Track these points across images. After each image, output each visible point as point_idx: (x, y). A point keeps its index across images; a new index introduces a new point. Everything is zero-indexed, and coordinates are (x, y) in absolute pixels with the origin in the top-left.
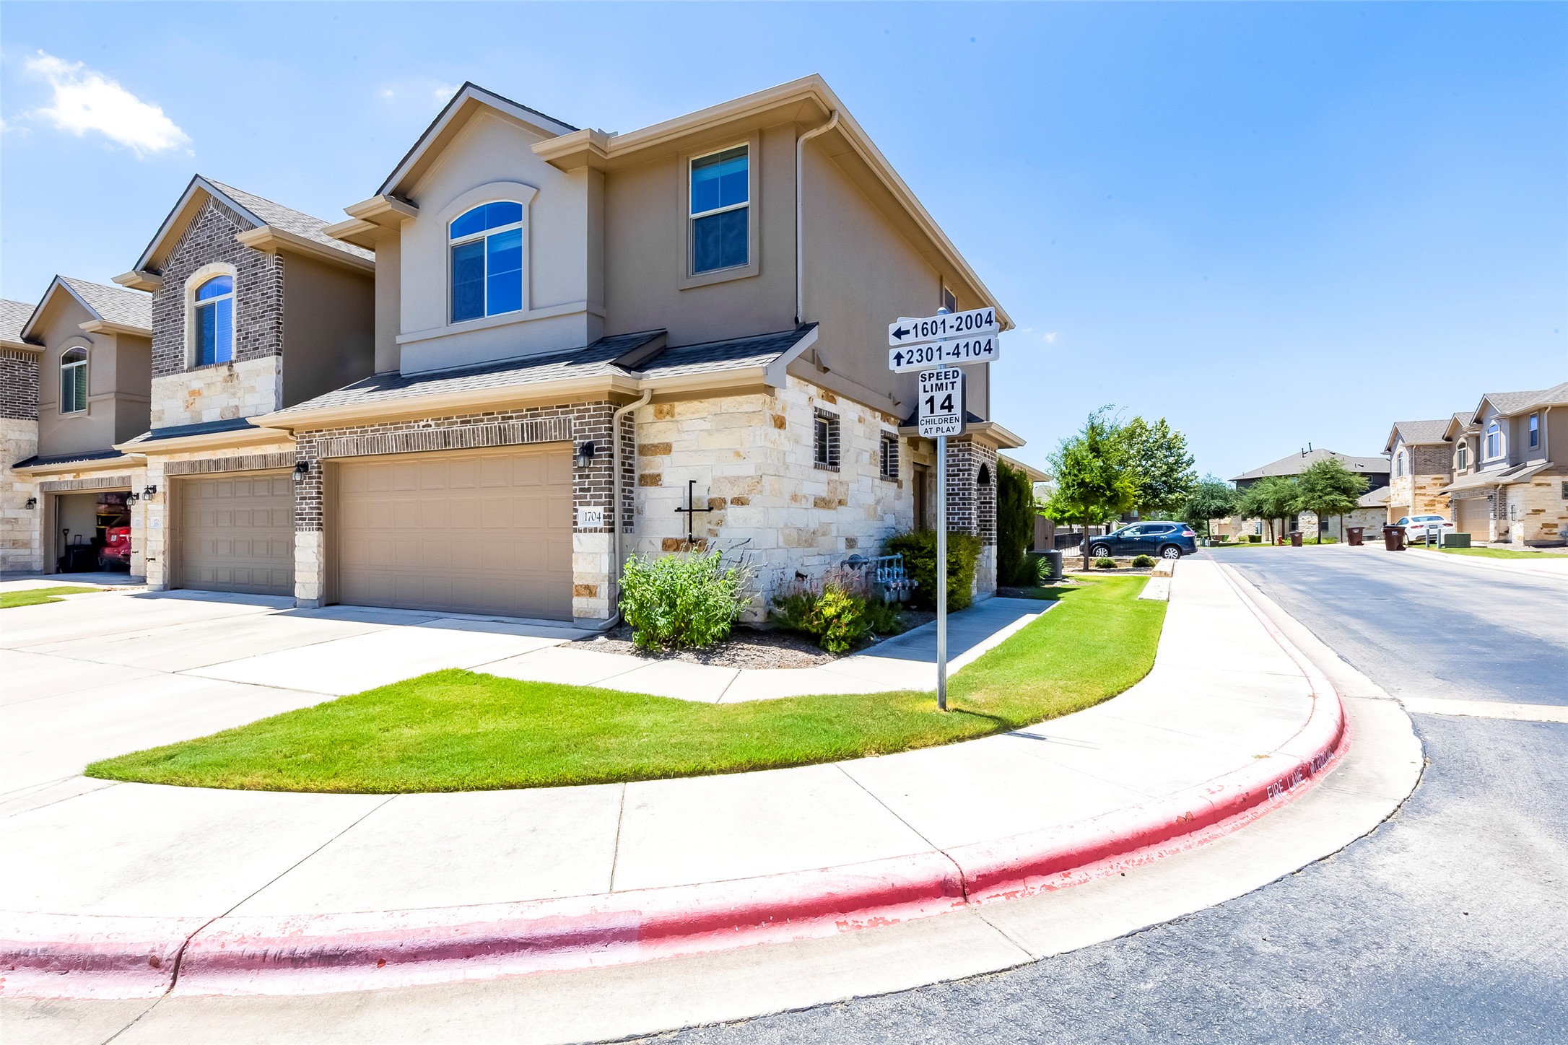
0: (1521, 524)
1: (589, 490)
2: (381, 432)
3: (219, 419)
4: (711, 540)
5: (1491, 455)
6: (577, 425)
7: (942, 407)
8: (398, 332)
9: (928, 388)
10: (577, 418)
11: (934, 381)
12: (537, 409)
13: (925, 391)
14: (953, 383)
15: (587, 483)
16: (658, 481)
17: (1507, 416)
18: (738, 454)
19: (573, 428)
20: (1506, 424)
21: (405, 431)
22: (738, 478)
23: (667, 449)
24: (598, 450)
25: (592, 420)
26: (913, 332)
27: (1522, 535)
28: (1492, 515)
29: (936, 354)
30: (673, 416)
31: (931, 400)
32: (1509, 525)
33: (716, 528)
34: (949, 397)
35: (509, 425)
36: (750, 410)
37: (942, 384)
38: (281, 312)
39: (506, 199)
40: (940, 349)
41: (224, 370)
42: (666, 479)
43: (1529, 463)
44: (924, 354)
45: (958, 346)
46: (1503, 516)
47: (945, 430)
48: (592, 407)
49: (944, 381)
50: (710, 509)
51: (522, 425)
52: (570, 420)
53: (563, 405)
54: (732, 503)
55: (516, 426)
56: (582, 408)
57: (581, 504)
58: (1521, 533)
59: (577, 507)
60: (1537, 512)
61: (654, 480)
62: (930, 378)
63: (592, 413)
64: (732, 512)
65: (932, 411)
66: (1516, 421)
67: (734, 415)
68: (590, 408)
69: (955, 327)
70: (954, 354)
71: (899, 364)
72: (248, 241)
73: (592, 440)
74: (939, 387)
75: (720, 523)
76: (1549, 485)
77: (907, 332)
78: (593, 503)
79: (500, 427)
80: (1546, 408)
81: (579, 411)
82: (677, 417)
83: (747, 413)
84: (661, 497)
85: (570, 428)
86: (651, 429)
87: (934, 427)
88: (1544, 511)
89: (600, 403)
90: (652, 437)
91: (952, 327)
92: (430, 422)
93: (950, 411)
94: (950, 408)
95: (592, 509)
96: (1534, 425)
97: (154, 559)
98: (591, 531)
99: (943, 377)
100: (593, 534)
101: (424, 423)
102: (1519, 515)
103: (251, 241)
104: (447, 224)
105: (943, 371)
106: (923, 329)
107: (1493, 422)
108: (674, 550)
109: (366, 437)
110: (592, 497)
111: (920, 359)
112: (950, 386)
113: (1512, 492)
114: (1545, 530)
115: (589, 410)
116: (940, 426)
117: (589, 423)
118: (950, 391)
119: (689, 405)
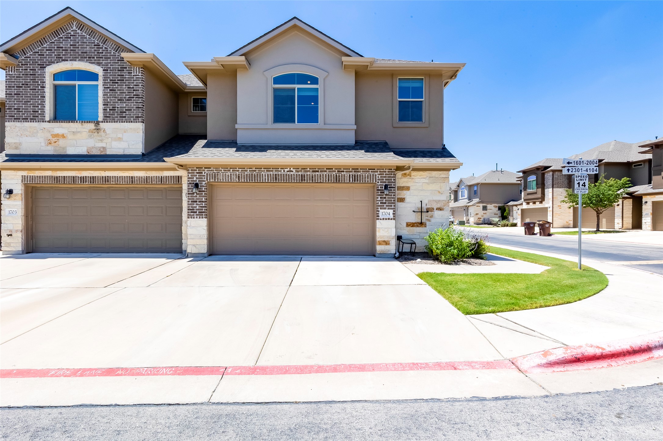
0: (473, 218)
1: (385, 203)
2: (257, 172)
3: (86, 153)
4: (428, 223)
5: (462, 197)
6: (379, 177)
7: (582, 185)
8: (236, 123)
9: (578, 180)
10: (380, 174)
11: (580, 178)
12: (358, 169)
13: (577, 181)
14: (586, 179)
15: (384, 200)
16: (404, 201)
17: (468, 185)
18: (439, 192)
19: (377, 178)
20: (467, 188)
21: (275, 173)
22: (439, 201)
23: (408, 188)
24: (390, 188)
25: (387, 176)
26: (573, 163)
27: (473, 221)
28: (465, 215)
29: (580, 171)
30: (410, 176)
31: (579, 183)
32: (469, 218)
33: (430, 218)
34: (584, 183)
35: (342, 175)
36: (444, 177)
37: (582, 179)
38: (144, 100)
39: (309, 73)
40: (582, 169)
41: (92, 126)
42: (407, 200)
43: (474, 200)
44: (577, 170)
45: (587, 169)
46: (468, 215)
47: (583, 192)
48: (387, 171)
49: (583, 178)
50: (428, 212)
51: (350, 175)
52: (376, 175)
53: (372, 169)
54: (436, 209)
55: (346, 175)
56: (382, 170)
57: (381, 209)
58: (473, 220)
59: (379, 210)
60: (477, 214)
61: (402, 200)
62: (578, 177)
63: (387, 173)
64: (437, 213)
65: (579, 186)
66: (470, 187)
67: (438, 178)
68: (386, 171)
69: (586, 164)
70: (586, 171)
71: (568, 172)
72: (127, 58)
73: (387, 184)
74: (581, 180)
75: (432, 217)
76: (480, 206)
77: (571, 163)
78: (387, 208)
79: (336, 175)
80: (479, 184)
81: (380, 172)
82: (412, 177)
83: (443, 178)
84: (405, 206)
85: (376, 178)
86: (401, 180)
87: (580, 191)
88: (478, 214)
89: (392, 169)
90: (400, 184)
91: (585, 163)
92: (292, 169)
93: (585, 187)
94: (585, 186)
95: (386, 211)
96: (475, 188)
97: (11, 235)
98: (386, 219)
99: (583, 177)
100: (387, 220)
101: (288, 170)
102: (472, 215)
103: (129, 58)
104: (272, 77)
105: (583, 175)
106: (576, 163)
107: (463, 187)
108: (411, 227)
109: (246, 173)
110: (387, 206)
111: (575, 171)
112: (585, 180)
113: (470, 208)
114: (479, 220)
115: (386, 172)
116: (582, 191)
117: (386, 177)
118: (585, 181)
119: (418, 173)
